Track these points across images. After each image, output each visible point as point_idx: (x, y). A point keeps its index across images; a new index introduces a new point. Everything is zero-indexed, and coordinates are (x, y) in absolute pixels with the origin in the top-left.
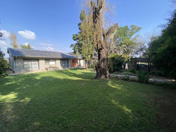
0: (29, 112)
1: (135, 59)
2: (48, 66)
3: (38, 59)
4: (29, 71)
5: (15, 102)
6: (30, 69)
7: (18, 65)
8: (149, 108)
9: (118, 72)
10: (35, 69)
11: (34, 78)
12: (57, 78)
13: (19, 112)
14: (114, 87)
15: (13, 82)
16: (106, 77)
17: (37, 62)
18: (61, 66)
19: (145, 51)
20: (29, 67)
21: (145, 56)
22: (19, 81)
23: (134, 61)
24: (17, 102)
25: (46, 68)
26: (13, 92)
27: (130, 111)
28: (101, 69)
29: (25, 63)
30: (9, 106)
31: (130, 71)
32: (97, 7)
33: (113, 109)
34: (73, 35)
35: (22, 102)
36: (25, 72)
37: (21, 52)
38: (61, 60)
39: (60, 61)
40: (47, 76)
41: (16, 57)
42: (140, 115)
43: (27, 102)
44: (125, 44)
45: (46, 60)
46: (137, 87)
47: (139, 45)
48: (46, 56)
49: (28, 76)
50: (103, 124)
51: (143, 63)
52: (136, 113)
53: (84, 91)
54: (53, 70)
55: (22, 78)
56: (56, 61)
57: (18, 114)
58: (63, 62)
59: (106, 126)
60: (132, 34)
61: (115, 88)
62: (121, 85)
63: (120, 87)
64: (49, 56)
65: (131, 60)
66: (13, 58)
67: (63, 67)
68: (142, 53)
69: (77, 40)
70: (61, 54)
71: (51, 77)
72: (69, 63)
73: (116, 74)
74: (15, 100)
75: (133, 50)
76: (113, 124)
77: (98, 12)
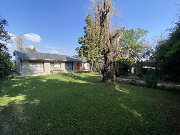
0: (40, 114)
1: (141, 63)
2: (52, 69)
3: (43, 62)
4: (34, 74)
5: (25, 104)
6: (36, 72)
7: (24, 67)
8: (159, 113)
9: (125, 76)
10: (40, 72)
11: (39, 81)
12: (62, 81)
13: (30, 114)
14: (121, 91)
15: (20, 85)
16: (113, 81)
17: (42, 65)
18: (66, 69)
19: (152, 55)
20: (34, 70)
21: (152, 60)
22: (26, 83)
23: (140, 65)
24: (27, 103)
25: (50, 71)
26: (21, 94)
27: (140, 115)
28: (107, 73)
29: (31, 65)
30: (20, 107)
31: (137, 76)
32: (104, 12)
33: (123, 112)
34: (78, 38)
35: (32, 104)
36: (30, 74)
37: (27, 55)
38: (66, 63)
39: (64, 64)
40: (52, 79)
41: (23, 59)
42: (151, 119)
43: (36, 104)
44: (131, 47)
45: (51, 63)
46: (145, 91)
47: (146, 48)
48: (51, 59)
49: (33, 78)
50: (114, 127)
51: (150, 67)
52: (147, 118)
53: (91, 94)
54: (58, 73)
55: (28, 81)
56: (61, 64)
57: (29, 115)
58: (68, 65)
59: (117, 129)
60: (138, 37)
61: (123, 92)
62: (129, 89)
63: (128, 91)
64: (55, 59)
65: (138, 64)
66: (19, 60)
67: (67, 70)
68: (149, 57)
69: (82, 43)
70: (66, 57)
71: (56, 80)
72: (74, 66)
73: (122, 78)
74: (24, 101)
75: (140, 53)
76: (124, 127)
77: (105, 16)
